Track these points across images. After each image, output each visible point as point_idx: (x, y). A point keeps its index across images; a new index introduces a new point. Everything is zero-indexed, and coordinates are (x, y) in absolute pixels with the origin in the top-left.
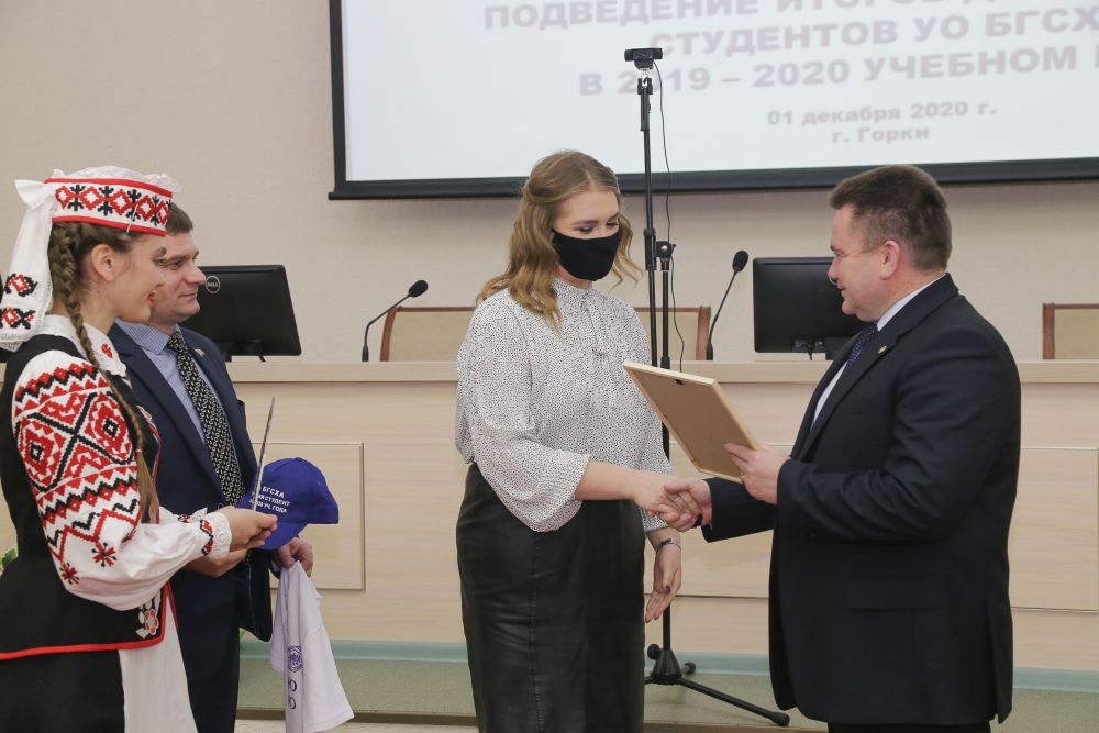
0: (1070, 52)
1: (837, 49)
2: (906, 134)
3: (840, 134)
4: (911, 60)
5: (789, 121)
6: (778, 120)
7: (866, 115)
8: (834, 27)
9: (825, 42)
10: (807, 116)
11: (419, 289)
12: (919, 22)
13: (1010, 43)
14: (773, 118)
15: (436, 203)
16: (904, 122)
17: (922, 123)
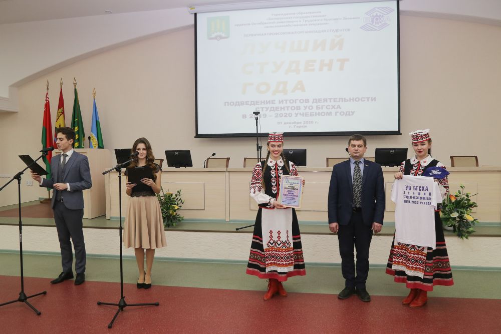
0: (331, 113)
1: (290, 111)
2: (302, 127)
4: (303, 113)
7: (295, 123)
8: (289, 107)
9: (288, 109)
10: (285, 123)
11: (214, 154)
12: (304, 106)
13: (320, 111)
14: (278, 123)
15: (215, 138)
16: (302, 125)
17: (305, 125)
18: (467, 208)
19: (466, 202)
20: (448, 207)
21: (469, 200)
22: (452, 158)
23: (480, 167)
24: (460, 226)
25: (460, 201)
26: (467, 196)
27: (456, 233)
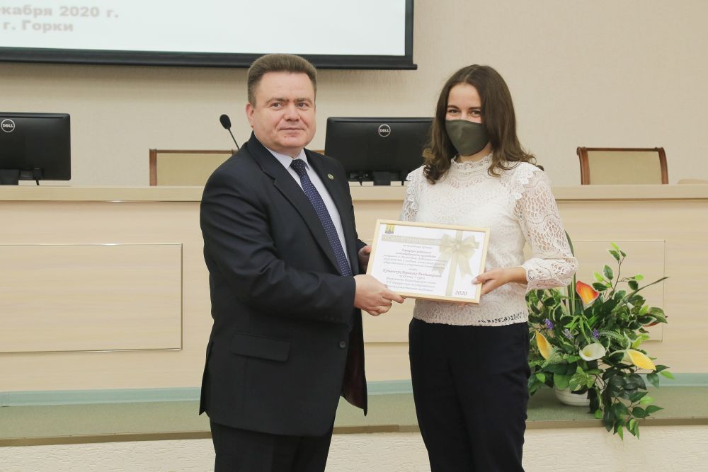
2: (57, 27)
3: (9, 23)
7: (28, 11)
16: (55, 19)
17: (68, 20)
18: (633, 327)
19: (631, 306)
20: (571, 325)
21: (639, 300)
22: (583, 152)
23: (674, 187)
24: (610, 389)
25: (612, 303)
26: (634, 285)
27: (600, 415)
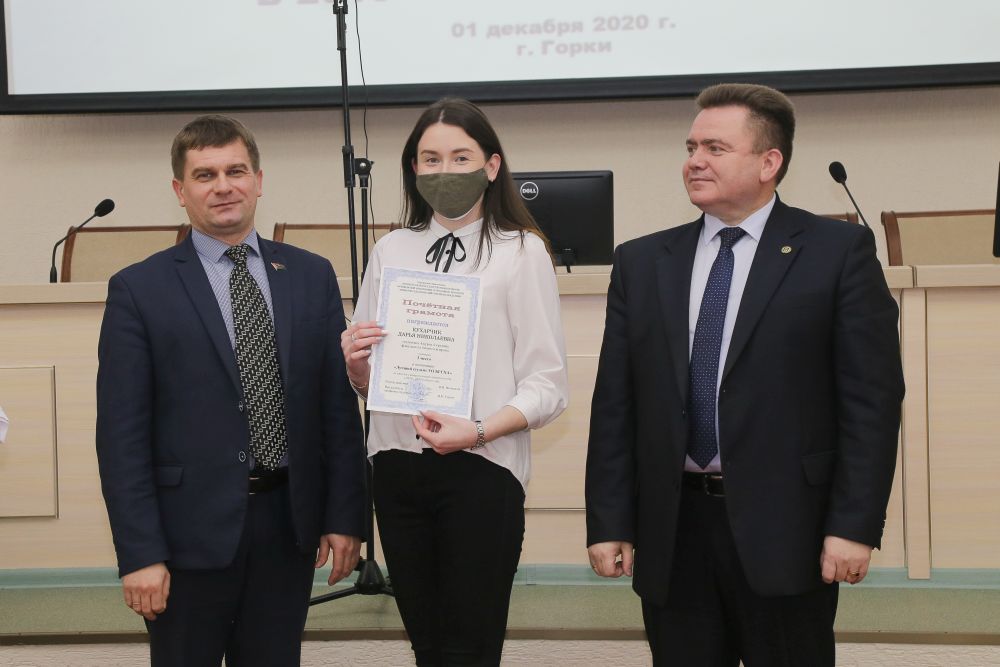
3: (524, 47)
5: (473, 33)
6: (461, 34)
7: (549, 28)
10: (491, 28)
11: (105, 208)
14: (457, 31)
16: (587, 36)
17: (605, 36)
